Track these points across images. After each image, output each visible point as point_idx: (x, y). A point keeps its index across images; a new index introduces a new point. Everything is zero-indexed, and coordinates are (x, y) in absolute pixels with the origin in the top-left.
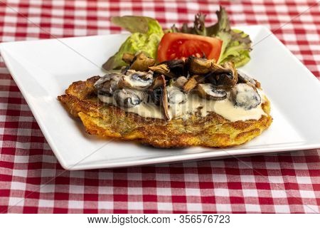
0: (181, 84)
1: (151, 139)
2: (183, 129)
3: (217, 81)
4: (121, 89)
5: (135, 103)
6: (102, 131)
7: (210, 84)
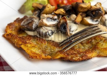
0: (73, 19)
1: (70, 57)
2: (83, 47)
3: (94, 15)
4: (42, 27)
5: (50, 34)
6: (40, 56)
7: (89, 17)
